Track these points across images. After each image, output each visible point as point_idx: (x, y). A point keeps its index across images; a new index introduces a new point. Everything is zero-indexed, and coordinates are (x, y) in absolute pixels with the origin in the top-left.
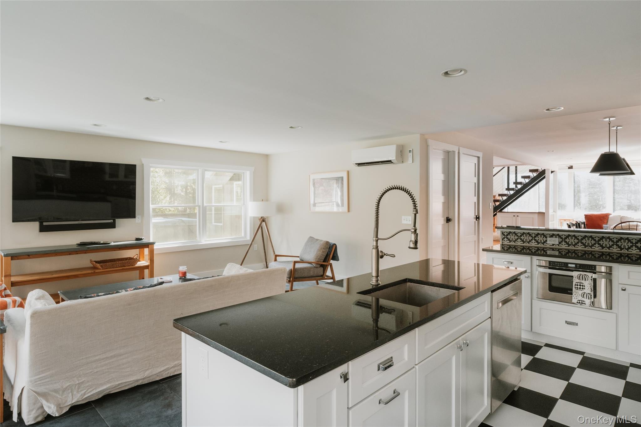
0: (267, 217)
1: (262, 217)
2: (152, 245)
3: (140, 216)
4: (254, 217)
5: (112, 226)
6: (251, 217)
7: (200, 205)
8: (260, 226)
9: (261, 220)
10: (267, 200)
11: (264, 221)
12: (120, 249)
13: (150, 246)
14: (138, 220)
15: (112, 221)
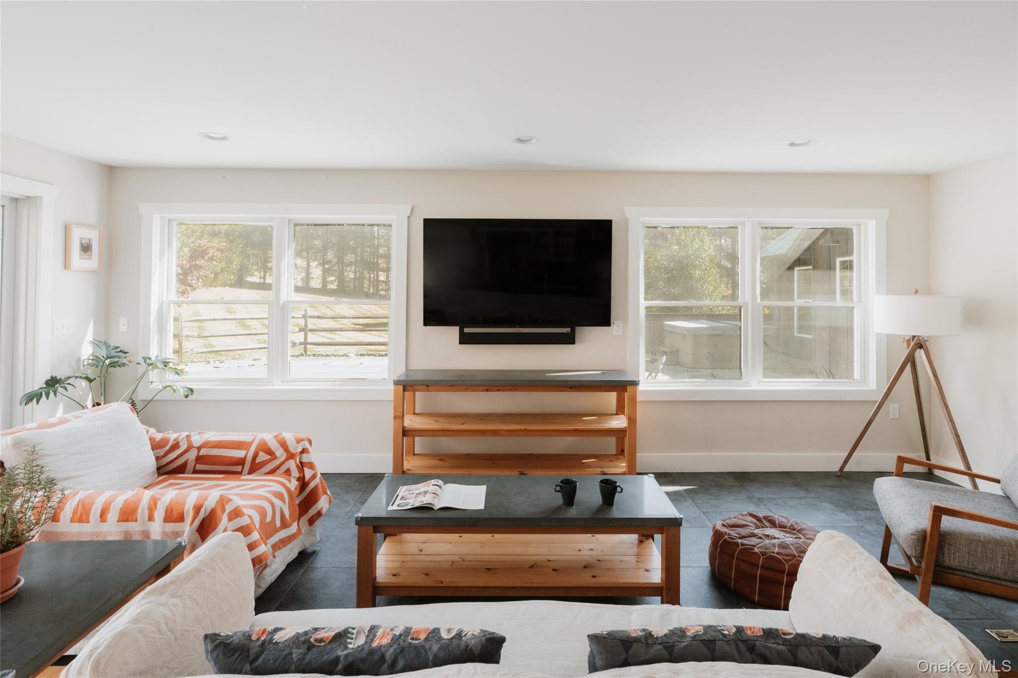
0: (929, 337)
1: (914, 337)
2: (635, 386)
3: (622, 322)
4: (888, 335)
5: (569, 339)
6: (878, 335)
7: (746, 301)
8: (911, 360)
9: (912, 344)
10: (929, 292)
11: (920, 346)
12: (571, 388)
13: (629, 388)
14: (616, 328)
15: (569, 330)
